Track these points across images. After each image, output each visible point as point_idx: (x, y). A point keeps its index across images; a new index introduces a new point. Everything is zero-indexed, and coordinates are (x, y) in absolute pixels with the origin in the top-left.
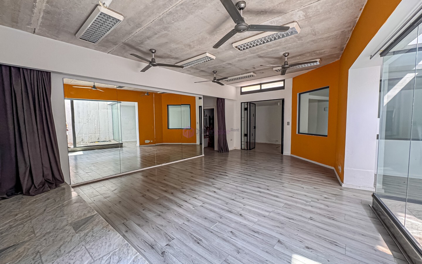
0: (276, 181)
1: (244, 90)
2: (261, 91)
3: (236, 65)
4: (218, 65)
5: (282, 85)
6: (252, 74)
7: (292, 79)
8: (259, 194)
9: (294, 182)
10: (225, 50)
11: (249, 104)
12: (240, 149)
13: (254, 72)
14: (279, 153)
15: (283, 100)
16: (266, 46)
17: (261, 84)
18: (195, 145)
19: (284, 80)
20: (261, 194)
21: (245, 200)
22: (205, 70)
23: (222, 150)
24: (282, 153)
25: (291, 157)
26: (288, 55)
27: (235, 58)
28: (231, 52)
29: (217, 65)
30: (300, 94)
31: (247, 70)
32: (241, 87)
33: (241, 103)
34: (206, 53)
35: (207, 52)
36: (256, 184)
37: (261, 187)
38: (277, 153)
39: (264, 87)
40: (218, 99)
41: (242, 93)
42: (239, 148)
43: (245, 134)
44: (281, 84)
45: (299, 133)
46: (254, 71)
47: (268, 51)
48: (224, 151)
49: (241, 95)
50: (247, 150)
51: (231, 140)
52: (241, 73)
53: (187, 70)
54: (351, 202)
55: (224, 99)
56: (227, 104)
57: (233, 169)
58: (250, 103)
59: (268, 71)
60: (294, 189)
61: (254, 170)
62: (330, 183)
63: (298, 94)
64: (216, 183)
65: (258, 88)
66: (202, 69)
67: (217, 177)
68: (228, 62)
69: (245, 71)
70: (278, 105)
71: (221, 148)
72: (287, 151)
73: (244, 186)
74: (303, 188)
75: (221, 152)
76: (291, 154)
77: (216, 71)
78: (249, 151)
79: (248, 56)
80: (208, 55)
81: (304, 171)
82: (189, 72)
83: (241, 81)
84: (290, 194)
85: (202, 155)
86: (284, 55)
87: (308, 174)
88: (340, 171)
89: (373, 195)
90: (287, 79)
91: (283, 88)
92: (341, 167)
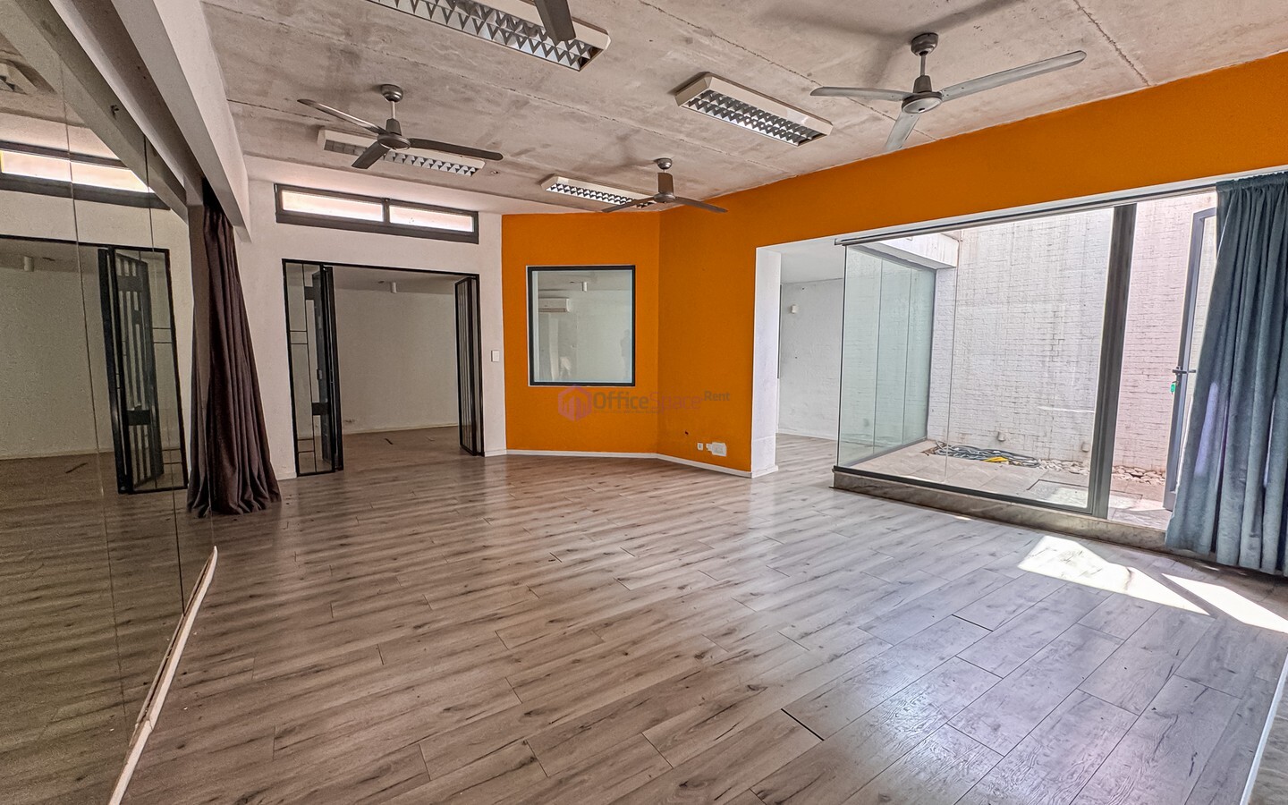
1: (292, 202)
2: (387, 228)
5: (470, 229)
6: (482, 164)
7: (499, 218)
11: (327, 272)
12: (295, 476)
17: (386, 203)
19: (474, 214)
24: (480, 450)
25: (509, 457)
30: (531, 270)
39: (398, 216)
41: (284, 217)
42: (294, 472)
43: (314, 405)
44: (465, 225)
45: (535, 383)
49: (278, 222)
50: (333, 470)
58: (330, 270)
59: (521, 176)
63: (526, 267)
65: (374, 213)
70: (389, 290)
72: (495, 443)
76: (508, 448)
77: (402, 96)
86: (660, 162)
88: (714, 453)
89: (836, 469)
90: (486, 212)
91: (472, 238)
92: (724, 444)
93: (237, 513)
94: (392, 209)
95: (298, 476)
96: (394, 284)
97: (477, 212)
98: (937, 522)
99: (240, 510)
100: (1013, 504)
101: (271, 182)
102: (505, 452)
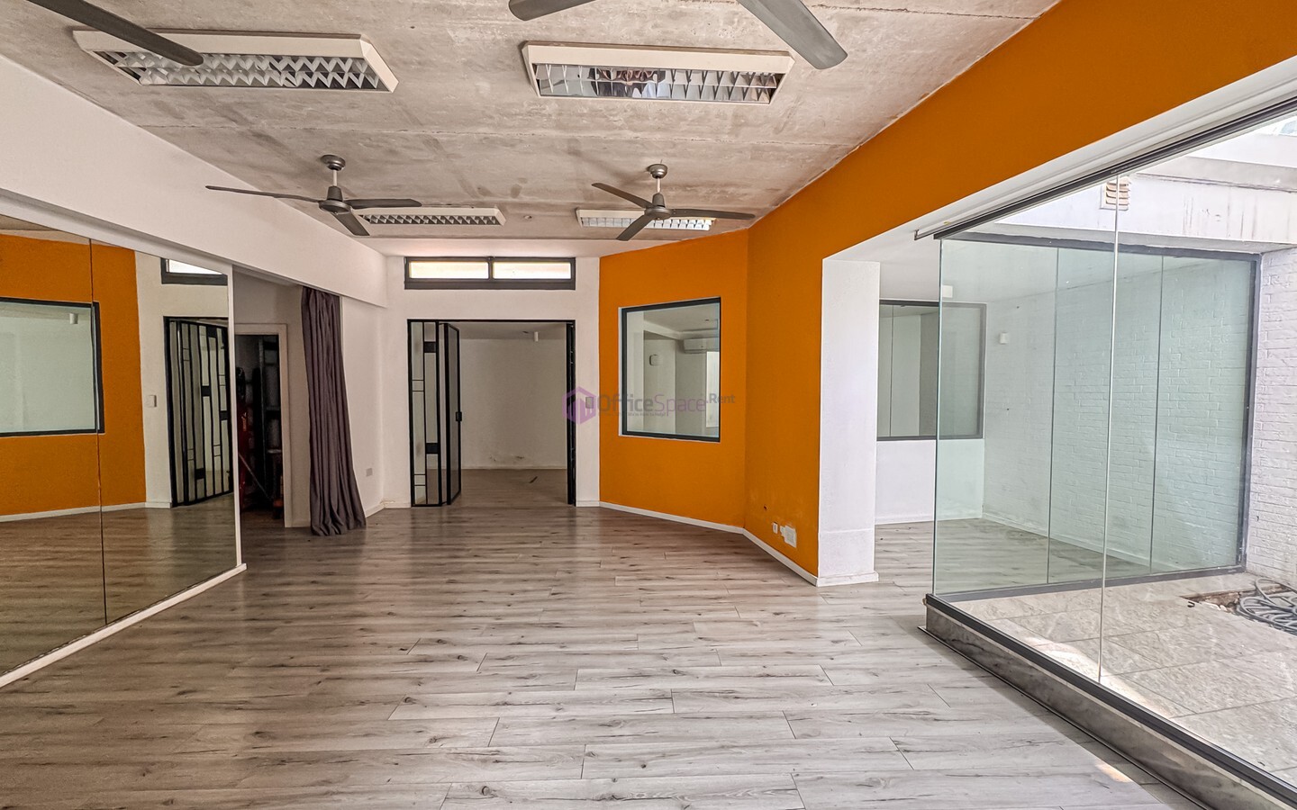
0: (665, 623)
1: (420, 271)
2: (491, 283)
3: (460, 157)
4: (375, 131)
5: (568, 276)
6: (495, 212)
7: (597, 260)
8: (666, 708)
9: (710, 611)
10: (468, 64)
11: (441, 328)
12: (409, 506)
13: (502, 207)
14: (560, 504)
15: (570, 326)
16: (630, 113)
17: (490, 260)
18: (142, 515)
19: (572, 261)
20: (682, 708)
21: (655, 771)
22: (286, 141)
23: (335, 521)
24: (572, 498)
26: (665, 173)
27: (479, 124)
28: (484, 86)
29: (368, 131)
30: (625, 312)
31: (485, 192)
32: (409, 260)
33: (410, 322)
34: (358, 37)
35: (363, 35)
36: (612, 660)
37: (648, 670)
38: (554, 504)
39: (503, 271)
40: (309, 292)
41: (410, 284)
42: (405, 502)
43: (427, 445)
44: (563, 272)
45: (625, 432)
46: (506, 204)
47: (619, 138)
48: (344, 529)
49: (406, 288)
50: (440, 504)
51: (370, 472)
52: (448, 200)
53: (158, 104)
54: (887, 635)
55: (337, 298)
56: (350, 318)
57: (457, 610)
58: (446, 326)
59: (555, 216)
60: (740, 636)
61: (546, 595)
62: (781, 582)
63: (620, 309)
64: (452, 728)
65: (479, 271)
66: (263, 125)
67: (418, 681)
68: (431, 132)
69: (474, 196)
70: (533, 338)
71: (328, 515)
72: (588, 493)
73: (582, 690)
74: (751, 623)
75: (328, 533)
76: (601, 500)
77: (343, 163)
78: (445, 507)
79: (533, 132)
80: (367, 50)
81: (688, 555)
82: (168, 121)
83: (426, 233)
84: (755, 667)
85: (234, 566)
86: (652, 170)
87: (707, 565)
88: (786, 541)
89: (930, 600)
90: (582, 257)
91: (569, 284)
92: (794, 530)
93: (319, 535)
94: (496, 265)
95: (412, 506)
96: (536, 334)
97: (574, 258)
98: (1037, 759)
99: (321, 533)
100: (1244, 783)
101: (401, 256)
102: (597, 504)
